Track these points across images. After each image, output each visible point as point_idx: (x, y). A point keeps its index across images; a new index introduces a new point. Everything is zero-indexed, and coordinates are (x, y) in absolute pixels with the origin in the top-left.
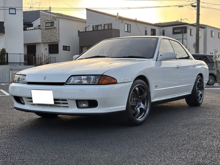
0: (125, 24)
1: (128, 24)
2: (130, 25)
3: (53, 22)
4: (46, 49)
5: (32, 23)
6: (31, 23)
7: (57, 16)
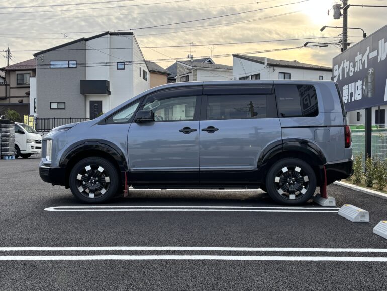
0: (280, 73)
1: (285, 73)
2: (290, 74)
3: (188, 76)
4: (183, 111)
5: (175, 78)
6: (173, 77)
7: (192, 68)
